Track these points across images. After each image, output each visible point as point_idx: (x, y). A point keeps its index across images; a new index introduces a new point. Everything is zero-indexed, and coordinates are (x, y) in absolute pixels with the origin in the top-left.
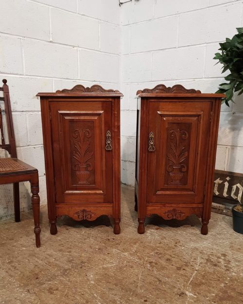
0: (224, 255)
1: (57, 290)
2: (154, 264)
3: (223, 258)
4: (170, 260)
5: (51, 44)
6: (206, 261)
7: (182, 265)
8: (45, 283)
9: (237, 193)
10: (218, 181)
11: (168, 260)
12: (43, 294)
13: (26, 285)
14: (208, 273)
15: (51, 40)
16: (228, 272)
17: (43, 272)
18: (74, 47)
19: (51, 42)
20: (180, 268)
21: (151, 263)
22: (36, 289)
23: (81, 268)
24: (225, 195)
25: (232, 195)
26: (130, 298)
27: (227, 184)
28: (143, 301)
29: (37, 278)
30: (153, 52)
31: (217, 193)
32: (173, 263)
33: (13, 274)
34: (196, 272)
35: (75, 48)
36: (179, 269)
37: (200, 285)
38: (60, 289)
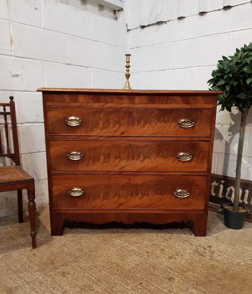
0: (210, 247)
1: (69, 273)
2: (150, 253)
3: (208, 249)
4: (163, 250)
5: (68, 66)
6: (194, 251)
7: (174, 255)
8: (59, 268)
9: (230, 195)
10: (214, 184)
11: (162, 250)
12: (57, 277)
13: (43, 270)
14: (195, 261)
15: (68, 62)
16: (211, 261)
17: (57, 259)
18: (87, 67)
19: (68, 64)
20: (172, 257)
21: (147, 252)
22: (52, 273)
23: (89, 256)
24: (220, 196)
25: (226, 196)
26: (129, 281)
27: (222, 186)
28: (138, 283)
29: (53, 264)
30: (155, 72)
31: (214, 194)
32: (166, 253)
33: (33, 260)
34: (184, 260)
35: (89, 69)
36: (170, 258)
37: (187, 271)
38: (71, 273)
